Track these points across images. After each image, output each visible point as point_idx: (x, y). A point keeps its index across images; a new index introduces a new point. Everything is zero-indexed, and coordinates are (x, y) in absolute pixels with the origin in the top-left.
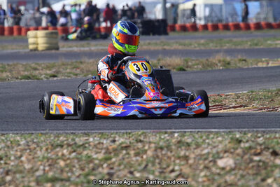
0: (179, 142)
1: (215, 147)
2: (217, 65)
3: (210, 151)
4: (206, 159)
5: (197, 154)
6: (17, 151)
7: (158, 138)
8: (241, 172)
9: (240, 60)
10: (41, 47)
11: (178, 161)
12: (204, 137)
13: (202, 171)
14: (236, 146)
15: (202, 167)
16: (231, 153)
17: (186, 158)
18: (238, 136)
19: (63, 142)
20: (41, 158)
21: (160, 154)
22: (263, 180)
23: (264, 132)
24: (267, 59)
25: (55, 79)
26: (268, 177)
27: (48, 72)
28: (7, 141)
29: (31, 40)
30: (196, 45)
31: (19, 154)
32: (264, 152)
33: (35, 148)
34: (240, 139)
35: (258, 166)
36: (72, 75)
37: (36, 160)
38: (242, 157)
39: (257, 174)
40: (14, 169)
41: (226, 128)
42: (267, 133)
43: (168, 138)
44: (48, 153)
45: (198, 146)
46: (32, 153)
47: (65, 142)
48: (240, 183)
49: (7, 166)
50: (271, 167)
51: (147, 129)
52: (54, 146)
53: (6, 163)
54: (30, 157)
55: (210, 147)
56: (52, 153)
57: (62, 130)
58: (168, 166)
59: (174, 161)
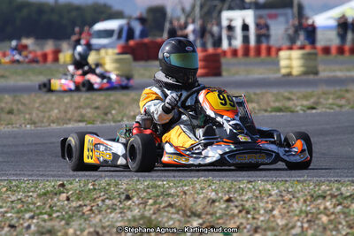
6: (267, 202)
10: (296, 71)
19: (325, 192)
20: (297, 213)
25: (314, 111)
27: (305, 103)
28: (256, 190)
29: (283, 63)
31: (270, 206)
33: (290, 199)
36: (334, 107)
37: (291, 214)
40: (264, 226)
44: (307, 206)
46: (287, 206)
47: (328, 192)
49: (255, 221)
52: (314, 198)
53: (254, 218)
54: (285, 211)
56: (312, 206)
57: (323, 177)
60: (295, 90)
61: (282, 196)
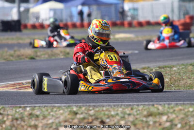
0: (30, 114)
1: (57, 118)
3: (53, 121)
4: (51, 127)
5: (44, 123)
7: (14, 112)
11: (29, 129)
12: (49, 111)
14: (73, 117)
16: (70, 122)
17: (36, 127)
18: (75, 109)
21: (15, 124)
23: (94, 106)
34: (76, 112)
41: (66, 103)
42: (97, 107)
43: (22, 111)
45: (45, 117)
51: (5, 104)
55: (54, 118)
59: (26, 129)
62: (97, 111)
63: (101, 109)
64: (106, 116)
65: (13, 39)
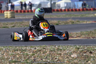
0: (58, 49)
1: (70, 50)
2: (69, 23)
3: (68, 52)
4: (67, 55)
5: (64, 53)
6: (2, 52)
7: (50, 48)
8: (79, 59)
9: (77, 21)
10: (9, 17)
11: (57, 55)
12: (66, 47)
13: (66, 58)
14: (77, 50)
15: (66, 57)
16: (76, 52)
17: (60, 54)
18: (78, 47)
20: (10, 55)
21: (51, 53)
22: (87, 62)
23: (87, 45)
24: (86, 21)
25: (14, 28)
26: (89, 61)
27: (12, 25)
29: (5, 15)
30: (62, 16)
31: (3, 53)
32: (87, 52)
33: (8, 51)
34: (79, 48)
35: (85, 57)
36: (19, 26)
37: (9, 55)
38: (80, 54)
39: (85, 60)
40: (1, 58)
41: (74, 44)
43: (54, 47)
44: (13, 53)
45: (64, 50)
47: (19, 49)
48: (79, 63)
50: (90, 57)
52: (15, 50)
54: (7, 54)
56: (14, 53)
57: (17, 45)
58: (54, 57)
59: (56, 55)
60: (9, 22)
61: (6, 50)
62: (88, 48)
63: (90, 46)
64: (93, 50)
65: (48, 16)
